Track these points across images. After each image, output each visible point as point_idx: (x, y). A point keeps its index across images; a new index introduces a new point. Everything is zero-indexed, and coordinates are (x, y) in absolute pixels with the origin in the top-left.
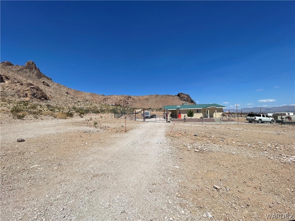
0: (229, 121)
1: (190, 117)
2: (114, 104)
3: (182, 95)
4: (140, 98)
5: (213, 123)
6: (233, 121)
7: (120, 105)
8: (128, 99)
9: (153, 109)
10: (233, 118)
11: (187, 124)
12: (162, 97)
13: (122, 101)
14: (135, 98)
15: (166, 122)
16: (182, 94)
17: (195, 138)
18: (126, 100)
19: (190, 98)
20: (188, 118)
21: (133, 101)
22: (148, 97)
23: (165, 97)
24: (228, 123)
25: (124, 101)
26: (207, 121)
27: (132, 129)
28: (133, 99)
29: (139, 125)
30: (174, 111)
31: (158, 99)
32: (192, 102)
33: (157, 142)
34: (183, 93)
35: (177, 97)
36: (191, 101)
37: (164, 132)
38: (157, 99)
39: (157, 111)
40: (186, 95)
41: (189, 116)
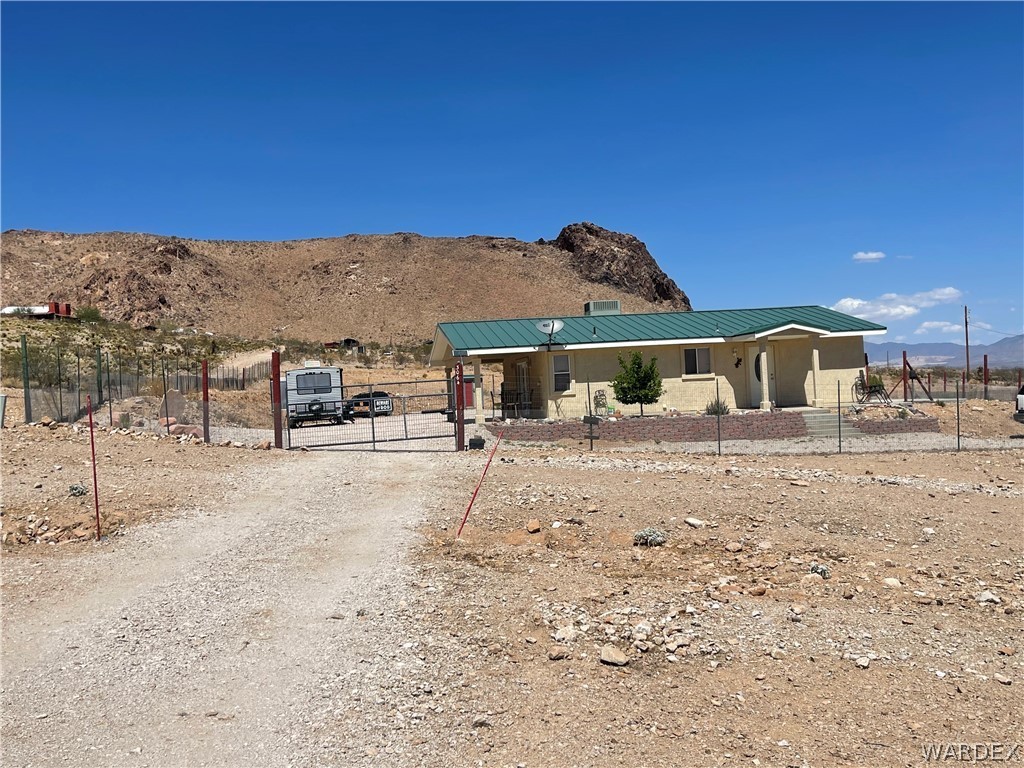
0: (902, 430)
1: (634, 409)
2: (45, 310)
3: (595, 244)
4: (270, 256)
5: (792, 446)
6: (930, 425)
7: (91, 316)
8: (166, 268)
9: (375, 346)
10: (929, 410)
11: (605, 460)
12: (441, 254)
13: (110, 286)
14: (225, 256)
15: (452, 443)
16: (590, 230)
17: (634, 560)
18: (149, 276)
19: (652, 263)
20: (618, 415)
21: (204, 285)
22: (331, 255)
23: (468, 251)
24: (893, 441)
25: (135, 285)
26: (749, 430)
27: (159, 508)
28: (210, 269)
29: (229, 478)
30: (524, 365)
31: (410, 267)
32: (663, 290)
33: (330, 612)
34: (597, 225)
35: (557, 252)
36: (659, 286)
37: (413, 522)
38: (405, 266)
39: (401, 360)
40: (621, 236)
41: (625, 397)
